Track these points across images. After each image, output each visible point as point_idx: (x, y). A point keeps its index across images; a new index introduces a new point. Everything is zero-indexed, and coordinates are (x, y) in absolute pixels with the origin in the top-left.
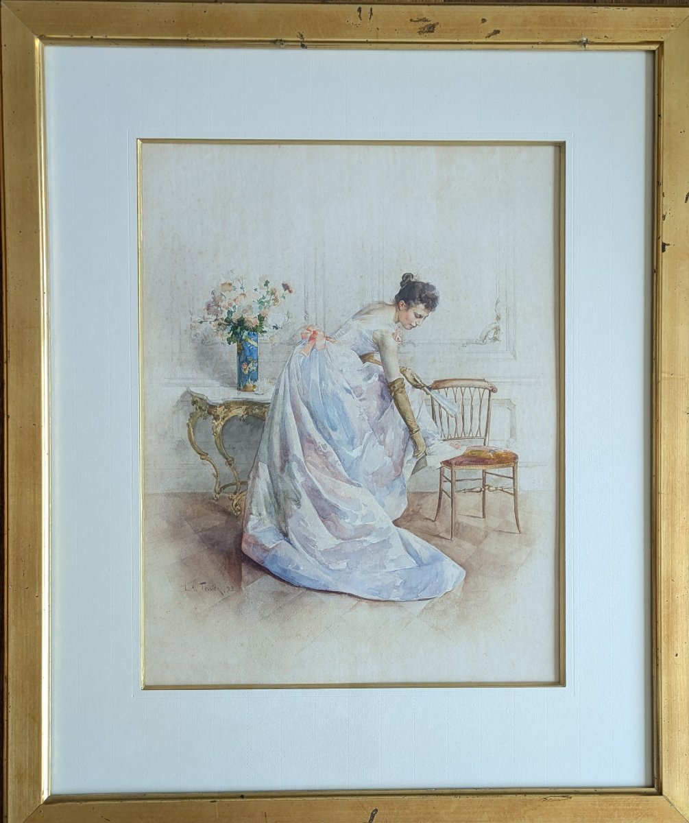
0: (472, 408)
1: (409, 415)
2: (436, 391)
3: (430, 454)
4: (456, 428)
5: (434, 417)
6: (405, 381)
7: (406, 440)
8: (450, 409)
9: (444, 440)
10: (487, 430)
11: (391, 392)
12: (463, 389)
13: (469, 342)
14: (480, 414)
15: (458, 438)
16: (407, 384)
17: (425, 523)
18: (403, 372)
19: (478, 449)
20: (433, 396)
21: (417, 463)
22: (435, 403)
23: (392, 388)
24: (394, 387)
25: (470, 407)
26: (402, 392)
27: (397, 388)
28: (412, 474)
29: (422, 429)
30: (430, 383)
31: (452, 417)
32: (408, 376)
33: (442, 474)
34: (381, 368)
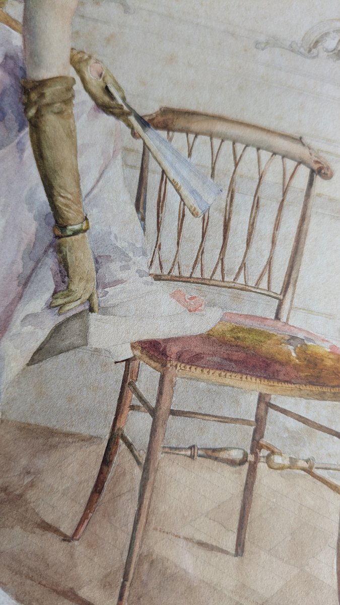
0: (256, 205)
1: (64, 180)
2: (163, 134)
3: (105, 311)
4: (201, 251)
5: (139, 204)
6: (78, 86)
7: (40, 250)
8: (193, 192)
9: (157, 278)
10: (289, 275)
11: (27, 106)
12: (240, 147)
13: (273, 42)
14: (277, 227)
15: (202, 281)
16: (81, 97)
17: (36, 541)
18: (77, 62)
19: (256, 325)
20: (150, 143)
21: (57, 329)
22: (152, 164)
23: (34, 96)
24: (42, 95)
25: (250, 200)
26: (60, 113)
27: (47, 100)
28: (33, 361)
29: (96, 227)
30: (149, 108)
31: (194, 214)
32: (91, 74)
33: (127, 382)
34: (17, 40)
